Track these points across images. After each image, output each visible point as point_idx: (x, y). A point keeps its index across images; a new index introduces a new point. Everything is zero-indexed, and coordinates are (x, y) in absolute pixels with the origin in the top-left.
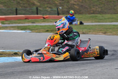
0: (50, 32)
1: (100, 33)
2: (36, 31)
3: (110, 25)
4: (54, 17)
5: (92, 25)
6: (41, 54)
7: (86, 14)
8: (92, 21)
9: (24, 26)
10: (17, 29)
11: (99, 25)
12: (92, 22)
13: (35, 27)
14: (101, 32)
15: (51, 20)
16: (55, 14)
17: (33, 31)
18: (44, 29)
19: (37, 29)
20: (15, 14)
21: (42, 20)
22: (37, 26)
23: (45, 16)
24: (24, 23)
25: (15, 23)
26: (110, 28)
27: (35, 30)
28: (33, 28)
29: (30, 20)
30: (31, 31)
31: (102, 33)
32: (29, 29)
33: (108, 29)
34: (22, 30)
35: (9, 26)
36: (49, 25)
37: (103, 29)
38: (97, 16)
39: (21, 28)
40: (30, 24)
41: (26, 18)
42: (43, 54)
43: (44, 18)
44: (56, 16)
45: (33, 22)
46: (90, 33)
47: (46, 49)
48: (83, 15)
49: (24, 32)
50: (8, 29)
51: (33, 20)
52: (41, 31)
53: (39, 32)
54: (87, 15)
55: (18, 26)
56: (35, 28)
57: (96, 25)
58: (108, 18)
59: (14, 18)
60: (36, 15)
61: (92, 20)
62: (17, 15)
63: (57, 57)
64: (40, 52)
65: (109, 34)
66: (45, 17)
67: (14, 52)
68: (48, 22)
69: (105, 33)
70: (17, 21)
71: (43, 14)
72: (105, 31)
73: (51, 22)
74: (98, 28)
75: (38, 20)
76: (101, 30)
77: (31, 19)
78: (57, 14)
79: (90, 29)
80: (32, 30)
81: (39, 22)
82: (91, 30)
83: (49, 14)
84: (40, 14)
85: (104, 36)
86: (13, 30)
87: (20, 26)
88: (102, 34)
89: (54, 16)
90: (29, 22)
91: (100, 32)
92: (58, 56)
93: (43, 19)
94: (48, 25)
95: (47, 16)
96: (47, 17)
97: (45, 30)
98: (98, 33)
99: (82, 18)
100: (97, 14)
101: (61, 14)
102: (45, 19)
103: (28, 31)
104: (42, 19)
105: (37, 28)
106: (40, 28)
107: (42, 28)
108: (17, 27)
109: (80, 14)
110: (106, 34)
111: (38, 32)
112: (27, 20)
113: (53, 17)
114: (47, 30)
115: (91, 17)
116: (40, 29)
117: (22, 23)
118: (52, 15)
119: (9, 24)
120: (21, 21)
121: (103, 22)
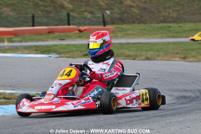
1: (177, 59)
2: (67, 55)
4: (97, 29)
5: (163, 44)
7: (151, 23)
8: (162, 35)
9: (47, 46)
10: (34, 52)
11: (174, 43)
12: (162, 38)
13: (64, 49)
14: (177, 55)
16: (99, 24)
17: (61, 56)
18: (81, 51)
19: (69, 52)
20: (31, 24)
21: (77, 35)
22: (68, 45)
23: (81, 28)
24: (47, 41)
25: (32, 40)
26: (194, 50)
27: (66, 54)
28: (62, 50)
29: (57, 34)
30: (58, 56)
31: (180, 58)
32: (55, 52)
33: (190, 51)
34: (43, 53)
35: (20, 46)
37: (182, 50)
38: (170, 27)
39: (42, 51)
40: (57, 42)
41: (50, 32)
43: (80, 31)
44: (101, 27)
45: (62, 38)
46: (159, 58)
48: (147, 25)
49: (47, 58)
50: (20, 52)
51: (62, 34)
52: (76, 56)
53: (72, 58)
54: (153, 25)
55: (36, 46)
57: (169, 43)
58: (190, 30)
59: (29, 32)
60: (67, 27)
61: (162, 33)
62: (33, 26)
65: (191, 59)
66: (82, 30)
68: (87, 38)
69: (184, 58)
70: (34, 37)
71: (79, 24)
72: (184, 54)
74: (172, 50)
75: (70, 34)
76: (177, 53)
78: (102, 23)
79: (158, 51)
80: (60, 53)
81: (72, 38)
82: (161, 53)
83: (89, 24)
84: (73, 24)
85: (182, 62)
86: (28, 54)
87: (40, 46)
88: (179, 59)
90: (54, 38)
91: (175, 57)
93: (78, 32)
95: (86, 27)
96: (85, 30)
97: (83, 54)
98: (172, 57)
99: (144, 30)
100: (170, 22)
101: (109, 24)
102: (81, 33)
103: (54, 56)
104: (76, 33)
105: (69, 50)
106: (75, 49)
107: (77, 51)
108: (34, 49)
109: (141, 22)
110: (187, 60)
111: (70, 57)
112: (52, 35)
114: (85, 52)
115: (160, 28)
116: (73, 51)
117: (43, 41)
118: (93, 25)
119: (21, 42)
120: (41, 36)
121: (181, 37)
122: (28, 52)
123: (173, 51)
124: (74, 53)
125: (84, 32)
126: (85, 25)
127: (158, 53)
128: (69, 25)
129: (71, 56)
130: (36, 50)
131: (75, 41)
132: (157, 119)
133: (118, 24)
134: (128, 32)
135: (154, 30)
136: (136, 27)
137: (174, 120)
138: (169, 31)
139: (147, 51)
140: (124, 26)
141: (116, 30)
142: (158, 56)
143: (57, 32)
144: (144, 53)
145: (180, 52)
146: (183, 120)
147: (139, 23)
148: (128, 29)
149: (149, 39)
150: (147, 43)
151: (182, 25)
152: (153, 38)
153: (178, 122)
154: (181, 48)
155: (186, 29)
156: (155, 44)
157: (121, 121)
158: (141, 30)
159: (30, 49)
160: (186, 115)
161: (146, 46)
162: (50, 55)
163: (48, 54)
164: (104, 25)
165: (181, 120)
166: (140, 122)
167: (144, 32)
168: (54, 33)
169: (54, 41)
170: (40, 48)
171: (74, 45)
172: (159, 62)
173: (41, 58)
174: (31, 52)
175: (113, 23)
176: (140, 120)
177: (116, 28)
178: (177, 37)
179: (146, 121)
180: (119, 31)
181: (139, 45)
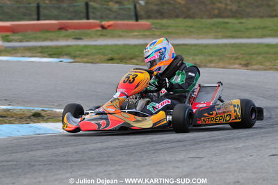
0: (118, 63)
1: (236, 66)
2: (85, 60)
3: (259, 45)
4: (127, 25)
5: (217, 46)
6: (103, 113)
7: (202, 18)
8: (216, 34)
9: (57, 47)
10: (39, 54)
11: (233, 45)
12: (216, 38)
13: (81, 51)
14: (237, 61)
15: (121, 33)
16: (129, 18)
17: (76, 60)
18: (104, 55)
19: (87, 55)
20: (35, 17)
21: (99, 33)
22: (86, 46)
23: (105, 23)
24: (57, 40)
25: (36, 39)
26: (259, 54)
27: (83, 58)
28: (78, 53)
29: (70, 31)
30: (72, 60)
31: (240, 64)
32: (68, 55)
33: (254, 56)
34: (51, 56)
35: (20, 47)
36: (116, 45)
37: (242, 54)
38: (228, 23)
39: (51, 53)
40: (71, 42)
41: (61, 28)
42: (106, 114)
43: (103, 27)
44: (133, 22)
45: (78, 37)
46: (212, 65)
47: (114, 103)
48: (196, 20)
49: (56, 62)
50: (19, 55)
51: (77, 31)
52: (97, 61)
53: (92, 63)
54: (203, 20)
55: (41, 47)
56: (81, 53)
57: (225, 45)
58: (255, 28)
59: (33, 28)
60: (85, 21)
61: (216, 32)
62: (38, 19)
63: (138, 121)
64: (101, 110)
65: (255, 67)
66: (106, 26)
67: (33, 111)
68: (113, 37)
69: (246, 65)
70: (39, 34)
71: (102, 18)
72: (246, 60)
73: (120, 36)
74: (230, 54)
75: (88, 31)
76: (237, 58)
77: (73, 30)
78: (134, 18)
79: (211, 55)
80: (74, 57)
81: (92, 37)
82: (214, 58)
83: (115, 18)
84: (94, 18)
85: (244, 71)
86: (30, 57)
87: (47, 47)
88: (240, 66)
89: (126, 22)
90: (67, 37)
91: (234, 63)
92: (140, 118)
93: (100, 29)
94: (112, 45)
95: (111, 23)
96: (109, 26)
97: (107, 57)
98: (230, 64)
99: (192, 27)
100: (228, 17)
101: (142, 19)
102: (104, 31)
103: (66, 60)
104: (98, 31)
105: (86, 53)
106: (95, 51)
107: (99, 53)
108: (39, 50)
109: (188, 17)
110: (250, 67)
111: (88, 63)
112: (64, 33)
113: (124, 25)
114: (110, 56)
115: (214, 25)
116: (94, 54)
117: (51, 40)
118: (121, 19)
119: (21, 41)
120: (49, 34)
121: (242, 38)
122: (30, 54)
123: (232, 55)
124: (94, 57)
125: (109, 29)
126: (110, 19)
127: (210, 58)
128: (88, 18)
129: (90, 61)
130: (41, 52)
131: (95, 41)
132: (208, 144)
133: (156, 18)
134: (170, 30)
135: (206, 28)
136: (181, 22)
137: (230, 146)
138: (226, 28)
139: (195, 55)
140: (164, 22)
141: (153, 26)
142: (211, 62)
143: (71, 29)
144: (191, 58)
145: (241, 56)
146: (244, 146)
147: (185, 18)
148: (169, 26)
149: (198, 39)
150: (195, 45)
151: (243, 20)
152: (202, 38)
153: (236, 148)
154: (242, 52)
155: (250, 26)
156: (206, 46)
157: (158, 147)
158: (187, 26)
159: (32, 51)
160: (247, 139)
161: (193, 48)
162: (61, 60)
163: (58, 58)
164: (137, 20)
165: (241, 145)
166: (184, 148)
167: (192, 30)
168: (66, 30)
169: (67, 40)
170: (47, 50)
171: (95, 46)
172: (212, 70)
173: (49, 62)
174: (34, 55)
175: (149, 17)
176: (184, 146)
177: (153, 24)
178: (237, 38)
179: (192, 147)
180: (156, 28)
181: (184, 47)
